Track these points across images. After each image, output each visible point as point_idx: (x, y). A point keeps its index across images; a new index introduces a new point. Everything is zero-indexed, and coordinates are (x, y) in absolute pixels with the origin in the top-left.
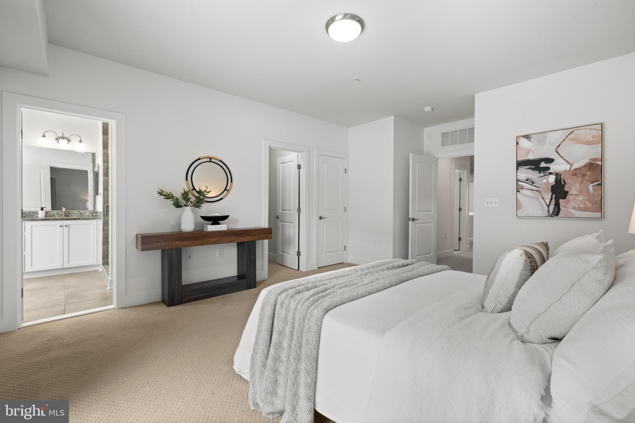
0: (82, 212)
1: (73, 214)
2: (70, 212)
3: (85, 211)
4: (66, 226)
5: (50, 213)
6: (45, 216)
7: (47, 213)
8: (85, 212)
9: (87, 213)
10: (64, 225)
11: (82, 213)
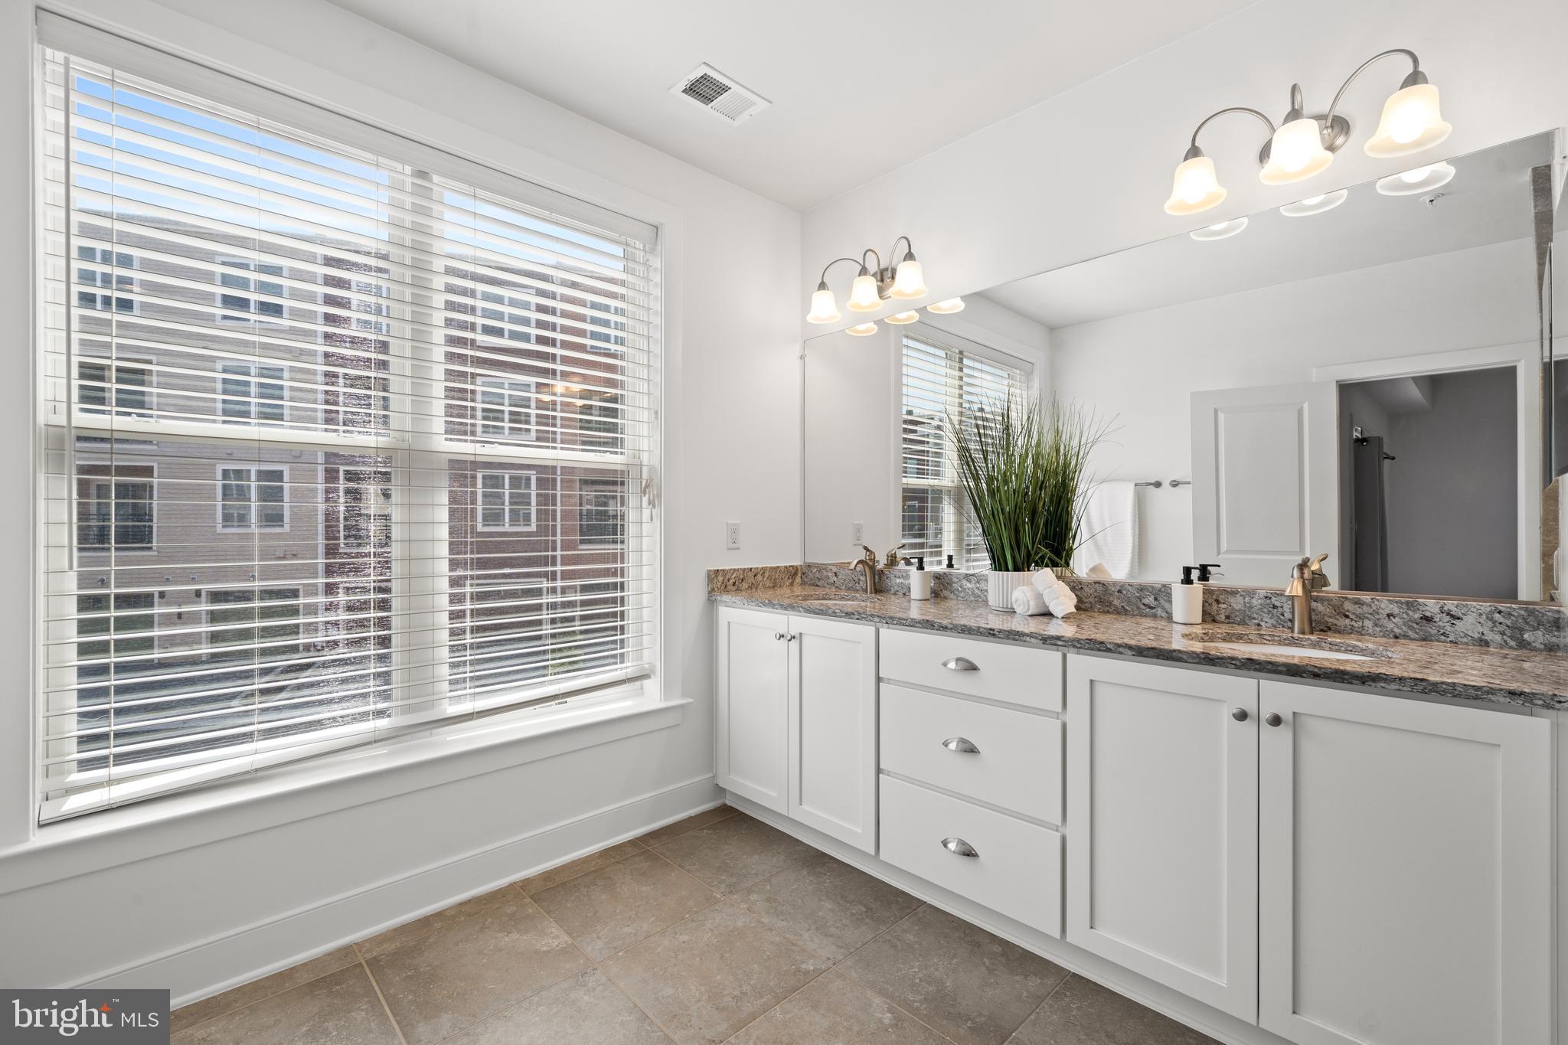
0: (1431, 606)
1: (1361, 617)
2: (1347, 606)
3: (1451, 605)
4: (1276, 721)
5: (1232, 600)
6: (1205, 613)
7: (1218, 602)
8: (1455, 611)
9: (1470, 619)
10: (1266, 713)
11: (1428, 619)
